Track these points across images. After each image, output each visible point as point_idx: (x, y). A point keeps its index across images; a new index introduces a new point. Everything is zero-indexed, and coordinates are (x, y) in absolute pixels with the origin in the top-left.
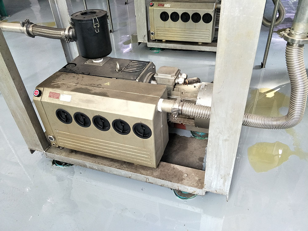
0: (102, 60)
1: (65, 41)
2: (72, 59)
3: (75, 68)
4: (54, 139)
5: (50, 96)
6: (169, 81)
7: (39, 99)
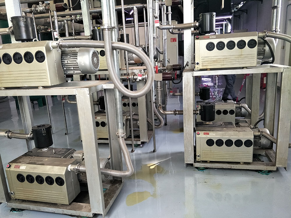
0: (47, 149)
1: (28, 140)
2: (31, 149)
3: (31, 154)
4: (13, 194)
5: (15, 167)
6: (79, 157)
7: (9, 169)
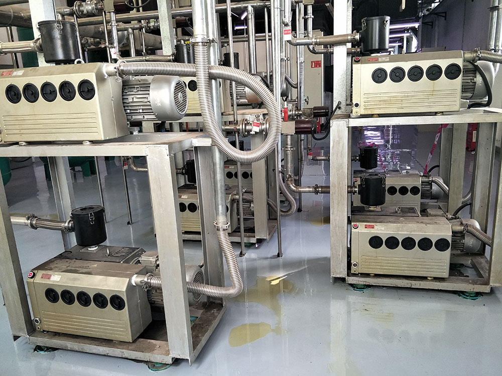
0: (97, 247)
1: (65, 232)
2: (71, 246)
3: (70, 255)
4: (39, 322)
5: (42, 277)
6: (151, 263)
7: (32, 280)
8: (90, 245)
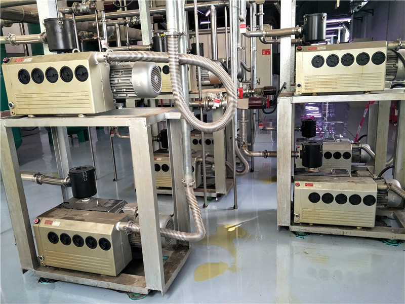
0: (89, 200)
3: (68, 205)
4: (43, 259)
5: (45, 223)
6: (132, 213)
7: (37, 225)
8: (83, 198)
